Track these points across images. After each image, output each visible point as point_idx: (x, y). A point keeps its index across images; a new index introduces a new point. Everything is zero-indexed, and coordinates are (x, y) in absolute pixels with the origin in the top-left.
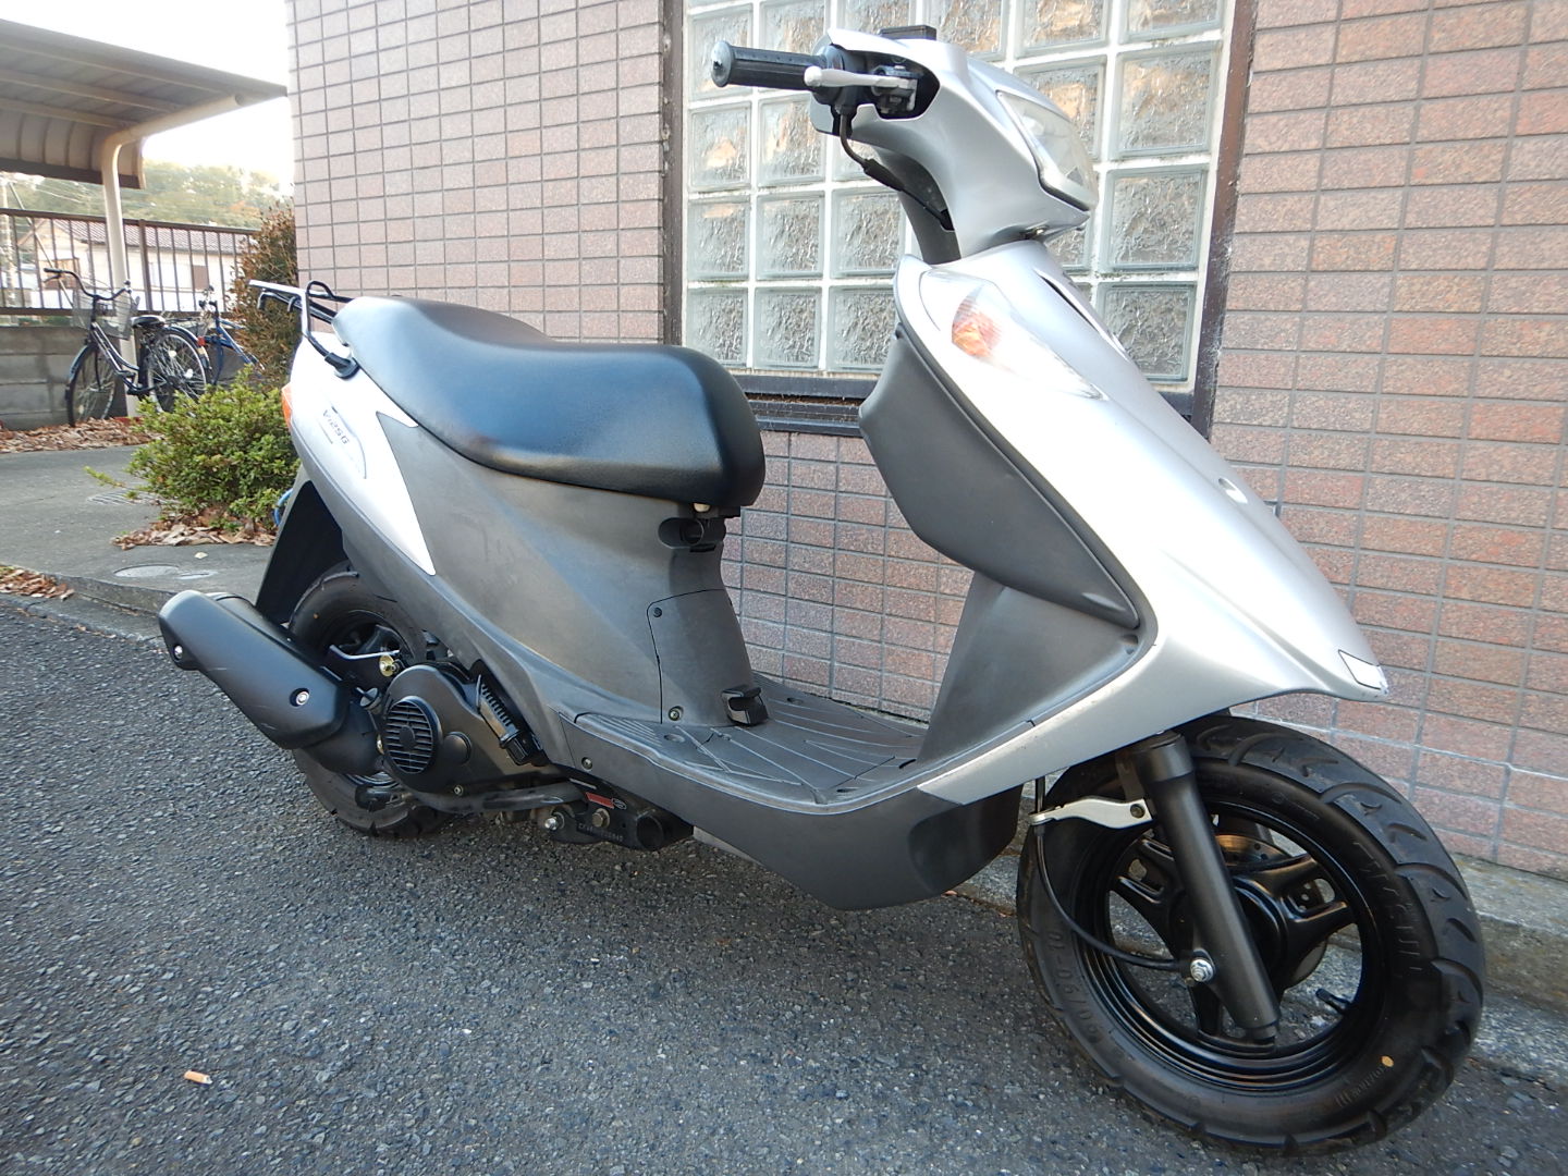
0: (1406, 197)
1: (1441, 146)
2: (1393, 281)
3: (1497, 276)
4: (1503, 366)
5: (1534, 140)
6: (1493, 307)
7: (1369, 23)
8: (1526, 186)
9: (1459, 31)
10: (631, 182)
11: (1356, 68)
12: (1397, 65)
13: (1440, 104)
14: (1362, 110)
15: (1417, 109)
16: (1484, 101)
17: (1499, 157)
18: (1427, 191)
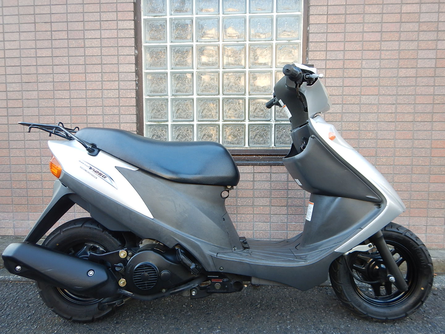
0: (343, 106)
1: (348, 96)
2: (342, 123)
3: (361, 123)
4: (364, 141)
5: (365, 96)
6: (361, 129)
7: (332, 70)
8: (364, 105)
9: (349, 74)
10: (124, 92)
11: (330, 79)
12: (338, 79)
13: (347, 88)
14: (332, 87)
15: (343, 88)
16: (355, 88)
17: (359, 99)
18: (346, 105)
